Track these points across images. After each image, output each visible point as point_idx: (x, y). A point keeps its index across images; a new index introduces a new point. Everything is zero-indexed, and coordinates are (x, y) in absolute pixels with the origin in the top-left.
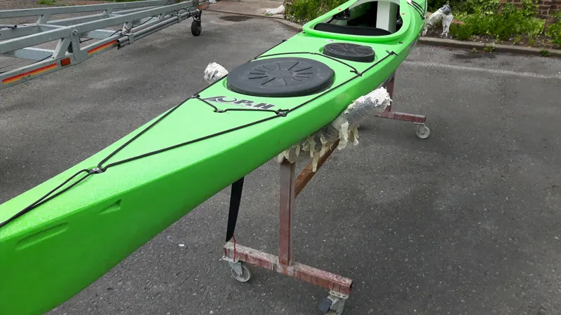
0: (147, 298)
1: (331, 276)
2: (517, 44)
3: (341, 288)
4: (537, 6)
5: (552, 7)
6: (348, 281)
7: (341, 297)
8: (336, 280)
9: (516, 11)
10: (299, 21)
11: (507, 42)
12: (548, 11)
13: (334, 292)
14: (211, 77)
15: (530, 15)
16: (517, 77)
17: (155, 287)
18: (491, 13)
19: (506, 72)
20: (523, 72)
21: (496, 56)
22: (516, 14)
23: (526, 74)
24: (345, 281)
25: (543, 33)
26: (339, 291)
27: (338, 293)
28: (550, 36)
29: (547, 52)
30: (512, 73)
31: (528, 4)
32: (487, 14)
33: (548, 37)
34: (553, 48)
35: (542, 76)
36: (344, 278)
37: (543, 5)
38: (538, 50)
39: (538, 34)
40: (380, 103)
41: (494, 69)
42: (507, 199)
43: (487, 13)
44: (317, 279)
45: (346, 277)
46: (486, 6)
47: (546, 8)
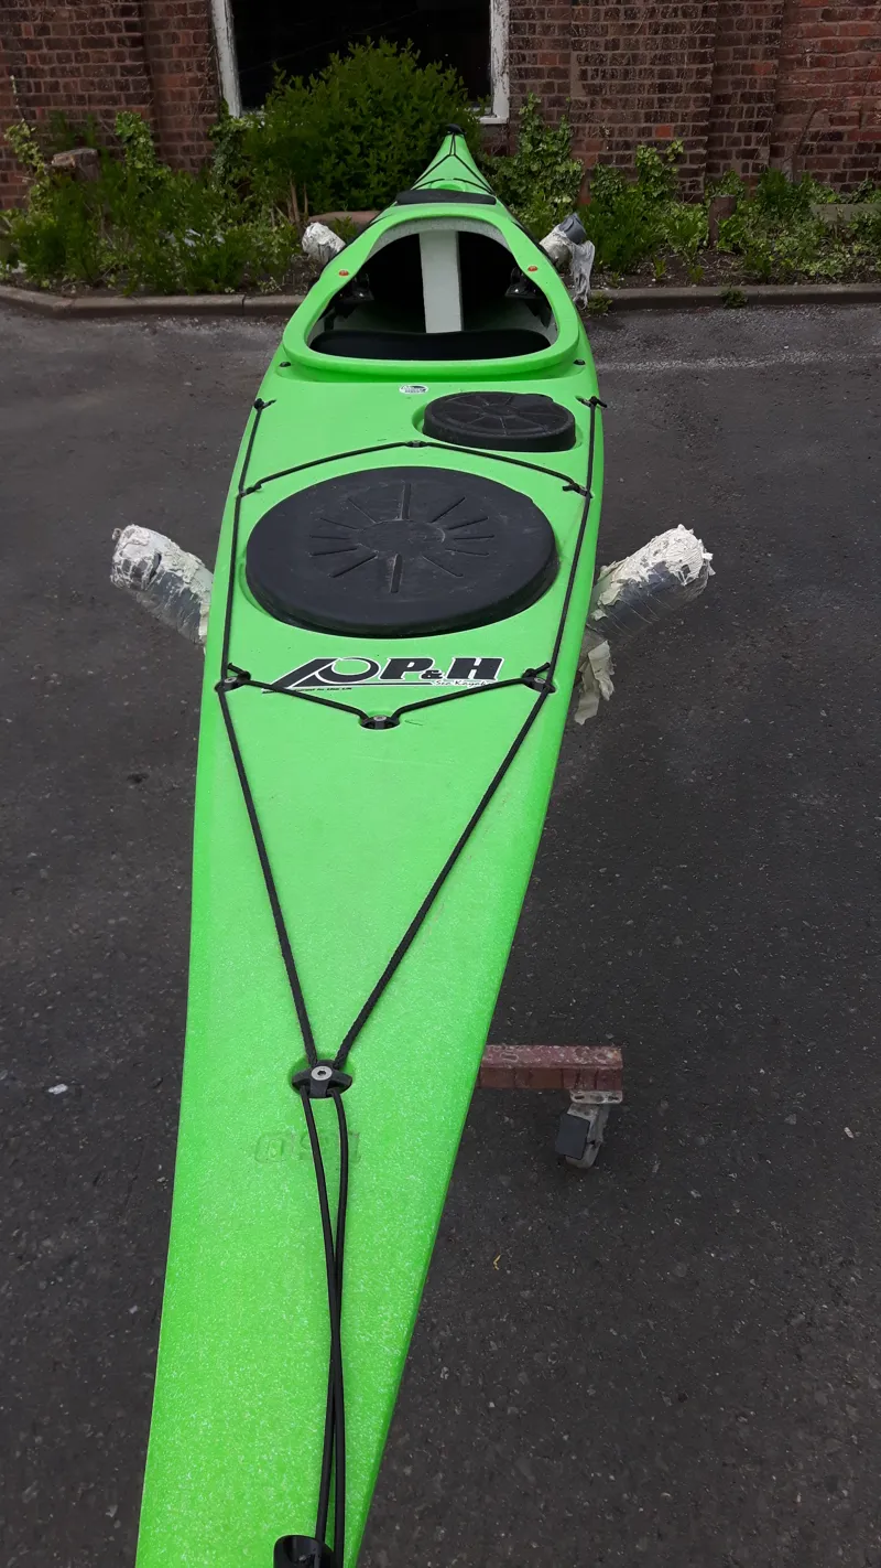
0: (43, 1285)
1: (562, 1055)
2: (660, 282)
3: (598, 1079)
4: (675, 170)
5: (711, 168)
6: (612, 1055)
7: (605, 1101)
8: (581, 1061)
9: (625, 187)
10: (45, 283)
11: (635, 279)
12: (701, 179)
13: (582, 1093)
14: (145, 577)
15: (662, 196)
16: (695, 375)
17: (48, 1243)
18: (566, 199)
19: (665, 364)
20: (704, 359)
21: (623, 321)
22: (628, 196)
23: (712, 363)
24: (602, 1056)
25: (710, 242)
26: (595, 1088)
27: (596, 1093)
28: (727, 249)
29: (737, 296)
30: (678, 364)
31: (653, 167)
32: (556, 205)
33: (723, 253)
34: (748, 282)
35: (752, 363)
36: (597, 1050)
37: (687, 166)
38: (716, 291)
39: (699, 248)
40: (694, 574)
41: (633, 359)
42: (824, 714)
43: (557, 200)
44: (529, 1073)
45: (600, 1046)
46: (549, 182)
47: (696, 173)
